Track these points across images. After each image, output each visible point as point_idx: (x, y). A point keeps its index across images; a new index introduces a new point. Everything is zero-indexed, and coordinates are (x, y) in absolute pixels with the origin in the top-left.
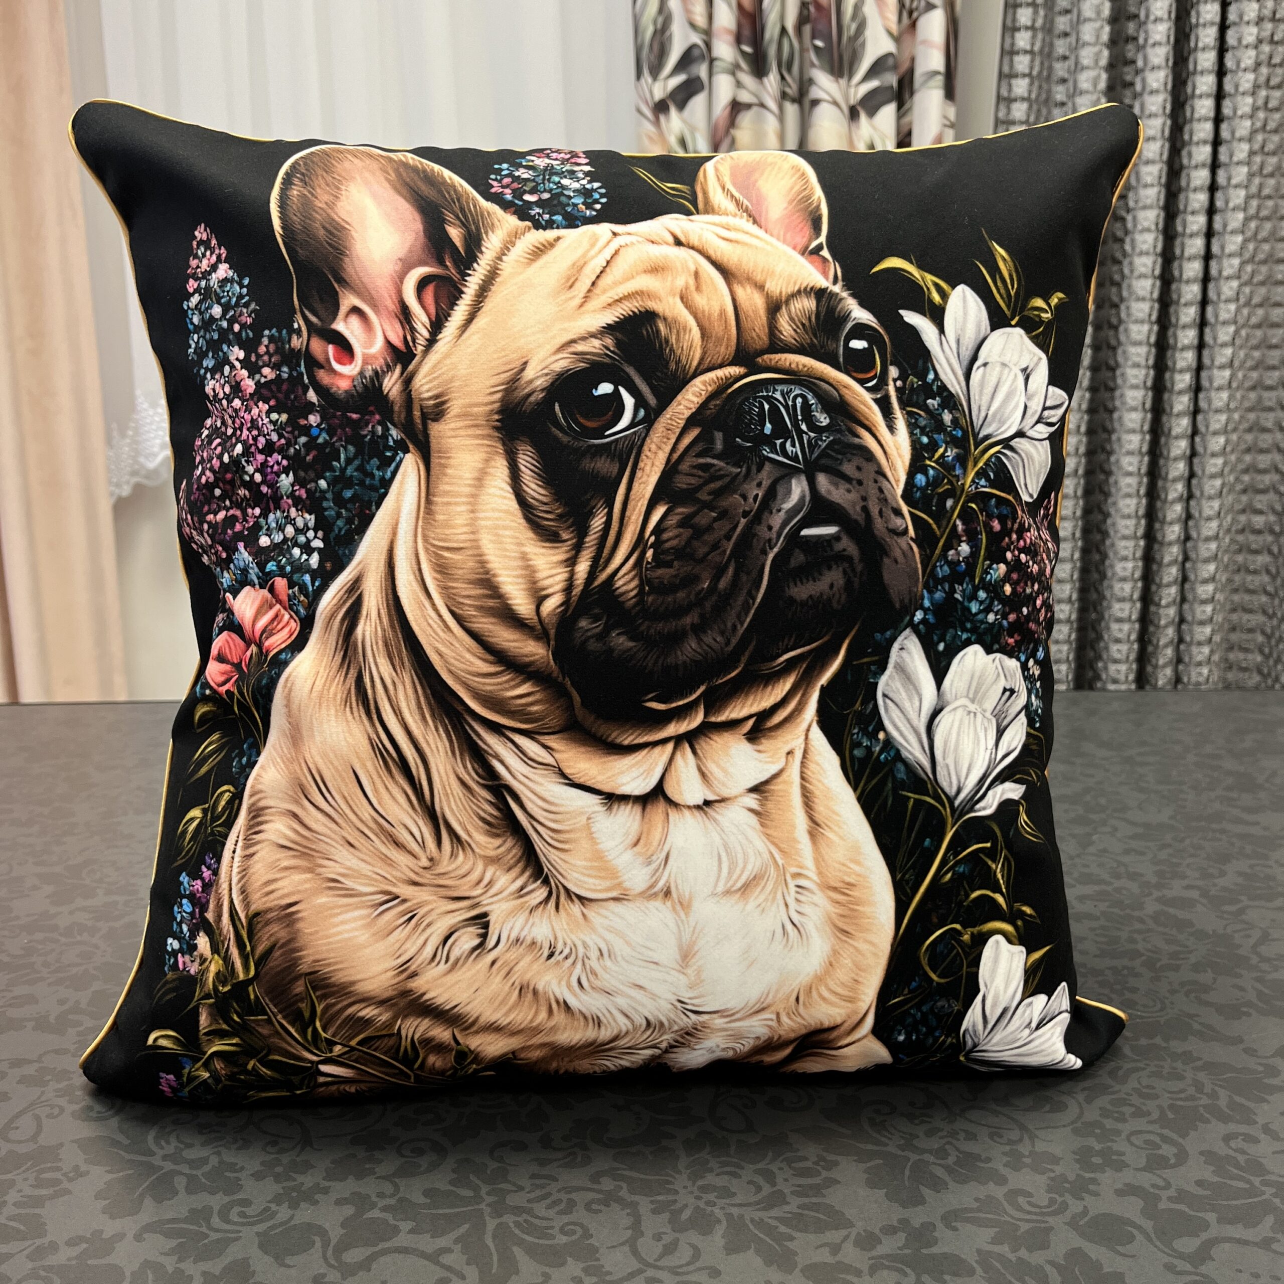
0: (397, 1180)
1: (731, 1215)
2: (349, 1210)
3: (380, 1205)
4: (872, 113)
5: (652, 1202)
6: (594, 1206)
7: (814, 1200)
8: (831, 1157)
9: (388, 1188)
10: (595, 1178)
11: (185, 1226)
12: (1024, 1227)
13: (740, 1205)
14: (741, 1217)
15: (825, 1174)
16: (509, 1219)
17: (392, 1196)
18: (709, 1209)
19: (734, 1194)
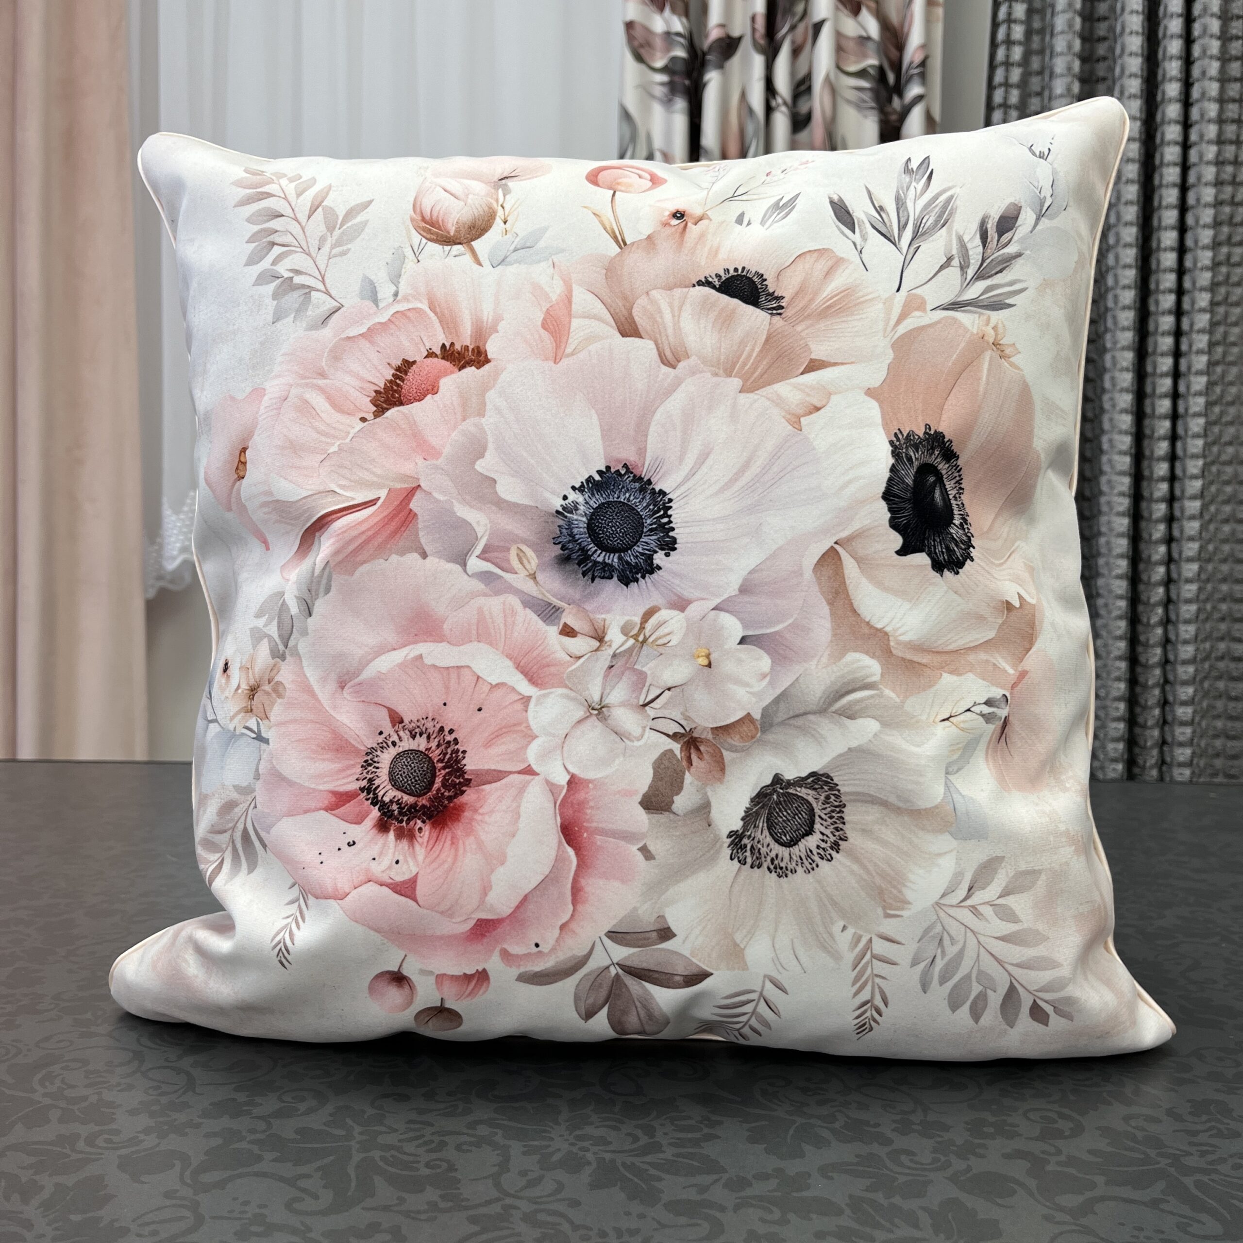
0: (271, 1120)
1: (604, 1159)
2: (217, 1141)
3: (248, 1139)
5: (524, 1146)
6: (465, 1147)
7: (690, 1150)
8: (714, 1118)
9: (262, 1125)
10: (472, 1126)
11: (49, 1147)
12: (902, 1179)
13: (614, 1152)
14: (613, 1161)
15: (706, 1130)
16: (376, 1154)
17: (264, 1131)
18: (581, 1153)
19: (611, 1143)
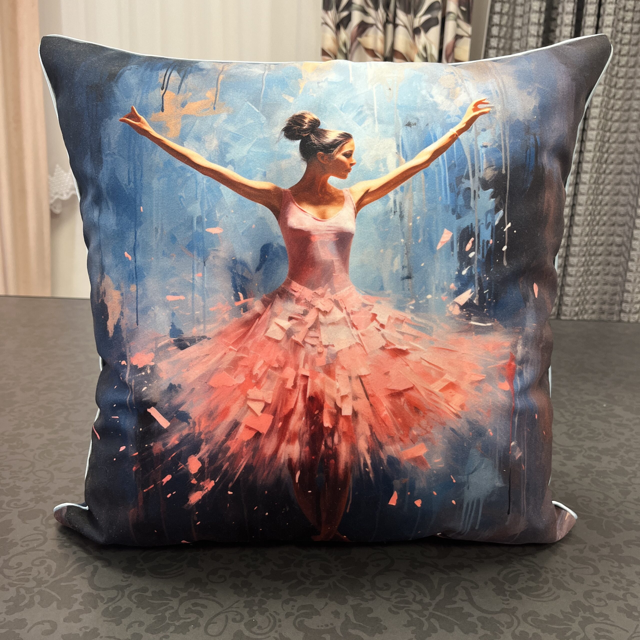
4: (426, 31)
